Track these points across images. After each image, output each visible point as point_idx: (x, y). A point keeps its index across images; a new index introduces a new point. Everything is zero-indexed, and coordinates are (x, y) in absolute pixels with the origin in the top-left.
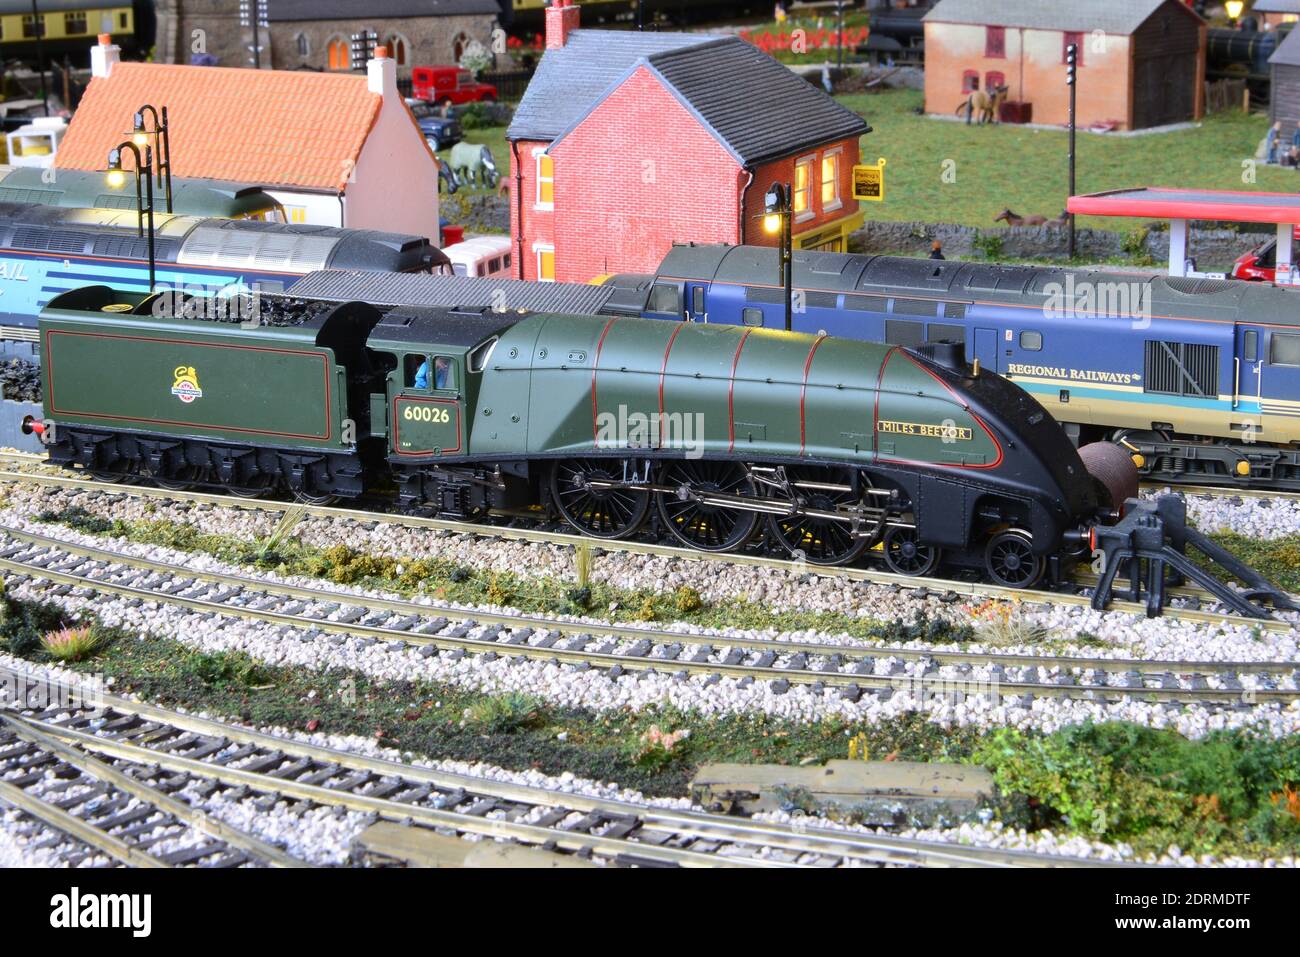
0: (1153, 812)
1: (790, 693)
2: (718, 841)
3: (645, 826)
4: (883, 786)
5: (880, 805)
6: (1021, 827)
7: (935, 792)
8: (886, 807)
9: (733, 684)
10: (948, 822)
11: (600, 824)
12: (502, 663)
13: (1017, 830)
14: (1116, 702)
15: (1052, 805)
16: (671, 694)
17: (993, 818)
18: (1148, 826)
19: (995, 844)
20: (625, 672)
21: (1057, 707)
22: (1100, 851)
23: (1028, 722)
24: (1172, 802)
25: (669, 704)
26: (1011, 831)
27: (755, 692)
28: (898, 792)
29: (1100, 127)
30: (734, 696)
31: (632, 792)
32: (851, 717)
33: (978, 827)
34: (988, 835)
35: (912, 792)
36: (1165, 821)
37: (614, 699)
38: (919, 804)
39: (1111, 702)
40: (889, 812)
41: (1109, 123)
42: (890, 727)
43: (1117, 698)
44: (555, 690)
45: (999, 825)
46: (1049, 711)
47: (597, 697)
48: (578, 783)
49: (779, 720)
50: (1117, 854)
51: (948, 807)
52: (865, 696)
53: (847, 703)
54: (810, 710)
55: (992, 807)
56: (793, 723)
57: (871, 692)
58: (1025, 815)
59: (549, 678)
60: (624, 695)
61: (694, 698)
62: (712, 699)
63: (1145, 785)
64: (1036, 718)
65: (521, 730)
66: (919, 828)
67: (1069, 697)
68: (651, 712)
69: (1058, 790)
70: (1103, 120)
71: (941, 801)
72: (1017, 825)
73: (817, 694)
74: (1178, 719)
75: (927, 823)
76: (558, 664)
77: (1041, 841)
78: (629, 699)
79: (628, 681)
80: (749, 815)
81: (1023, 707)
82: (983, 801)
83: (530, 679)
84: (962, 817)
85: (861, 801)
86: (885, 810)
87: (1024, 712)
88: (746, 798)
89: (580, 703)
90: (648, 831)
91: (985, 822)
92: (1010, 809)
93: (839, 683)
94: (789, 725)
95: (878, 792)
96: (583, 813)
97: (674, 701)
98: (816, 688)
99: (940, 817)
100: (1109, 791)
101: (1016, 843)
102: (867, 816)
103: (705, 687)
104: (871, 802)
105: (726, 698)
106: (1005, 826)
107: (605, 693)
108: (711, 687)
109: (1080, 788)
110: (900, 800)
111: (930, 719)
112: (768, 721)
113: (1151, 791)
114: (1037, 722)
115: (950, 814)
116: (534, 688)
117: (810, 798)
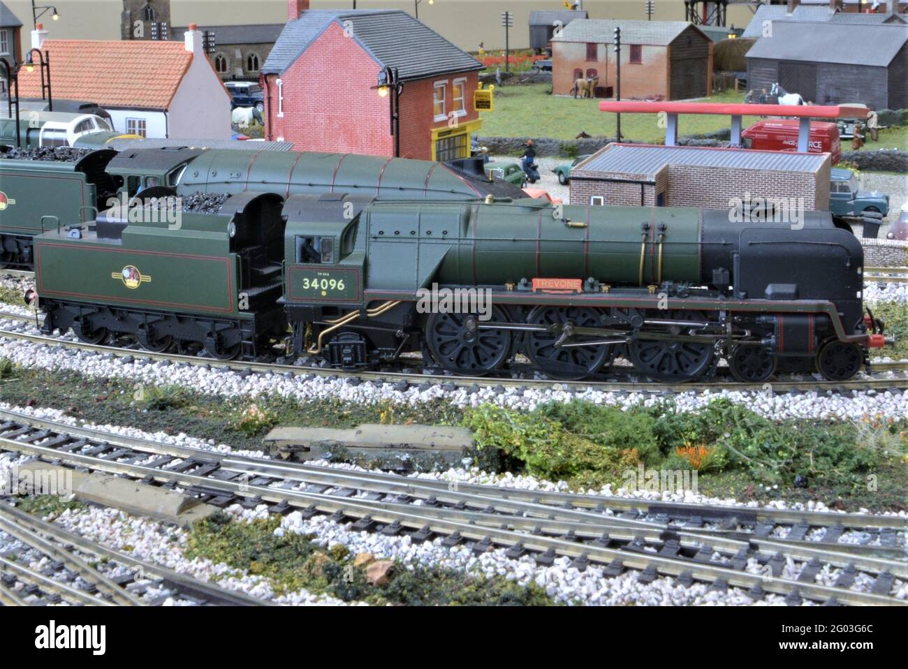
0: (588, 459)
1: (360, 387)
2: (271, 478)
3: (222, 468)
4: (396, 441)
5: (394, 455)
6: (492, 471)
7: (433, 446)
8: (398, 457)
9: (322, 380)
10: (442, 467)
11: (193, 466)
12: (172, 367)
13: (488, 473)
14: (583, 392)
15: (514, 455)
16: (279, 386)
17: (473, 464)
18: (583, 468)
19: (471, 481)
20: (251, 373)
21: (540, 395)
22: (545, 486)
23: (519, 404)
24: (603, 453)
25: (276, 393)
26: (484, 473)
27: (335, 385)
28: (406, 446)
29: (651, 99)
30: (320, 388)
31: (224, 446)
32: (398, 401)
33: (460, 470)
34: (468, 475)
35: (416, 446)
36: (595, 466)
37: (240, 390)
38: (421, 455)
39: (579, 392)
40: (400, 460)
41: (656, 96)
42: (424, 408)
43: (584, 389)
44: (203, 384)
45: (476, 469)
46: (535, 397)
47: (230, 389)
48: (188, 439)
49: (349, 404)
50: (557, 488)
51: (441, 457)
52: (411, 388)
53: (398, 393)
54: (371, 397)
55: (472, 457)
56: (358, 406)
57: (415, 385)
58: (496, 462)
59: (200, 377)
60: (248, 387)
61: (293, 389)
62: (305, 389)
63: (585, 441)
64: (526, 402)
65: (169, 407)
66: (420, 472)
67: (550, 388)
68: (263, 398)
69: (518, 444)
70: (653, 95)
71: (437, 452)
72: (490, 469)
73: (378, 387)
74: (623, 402)
75: (427, 468)
76: (209, 368)
77: (504, 480)
78: (251, 390)
79: (253, 378)
80: (302, 462)
81: (517, 395)
82: (467, 452)
83: (187, 377)
84: (452, 464)
85: (381, 453)
86: (397, 459)
87: (517, 398)
88: (301, 451)
89: (218, 392)
90: (224, 471)
91: (467, 467)
92: (485, 458)
93: (395, 380)
94: (354, 406)
95: (392, 446)
96: (183, 459)
97: (280, 391)
98: (379, 382)
99: (436, 464)
100: (557, 445)
101: (485, 482)
102: (385, 463)
103: (303, 383)
104: (387, 453)
105: (314, 389)
106: (481, 469)
107: (235, 386)
108: (307, 382)
109: (534, 443)
110: (408, 452)
111: (452, 403)
112: (340, 405)
113: (589, 445)
114: (526, 404)
115: (443, 462)
116: (189, 383)
117: (345, 451)
